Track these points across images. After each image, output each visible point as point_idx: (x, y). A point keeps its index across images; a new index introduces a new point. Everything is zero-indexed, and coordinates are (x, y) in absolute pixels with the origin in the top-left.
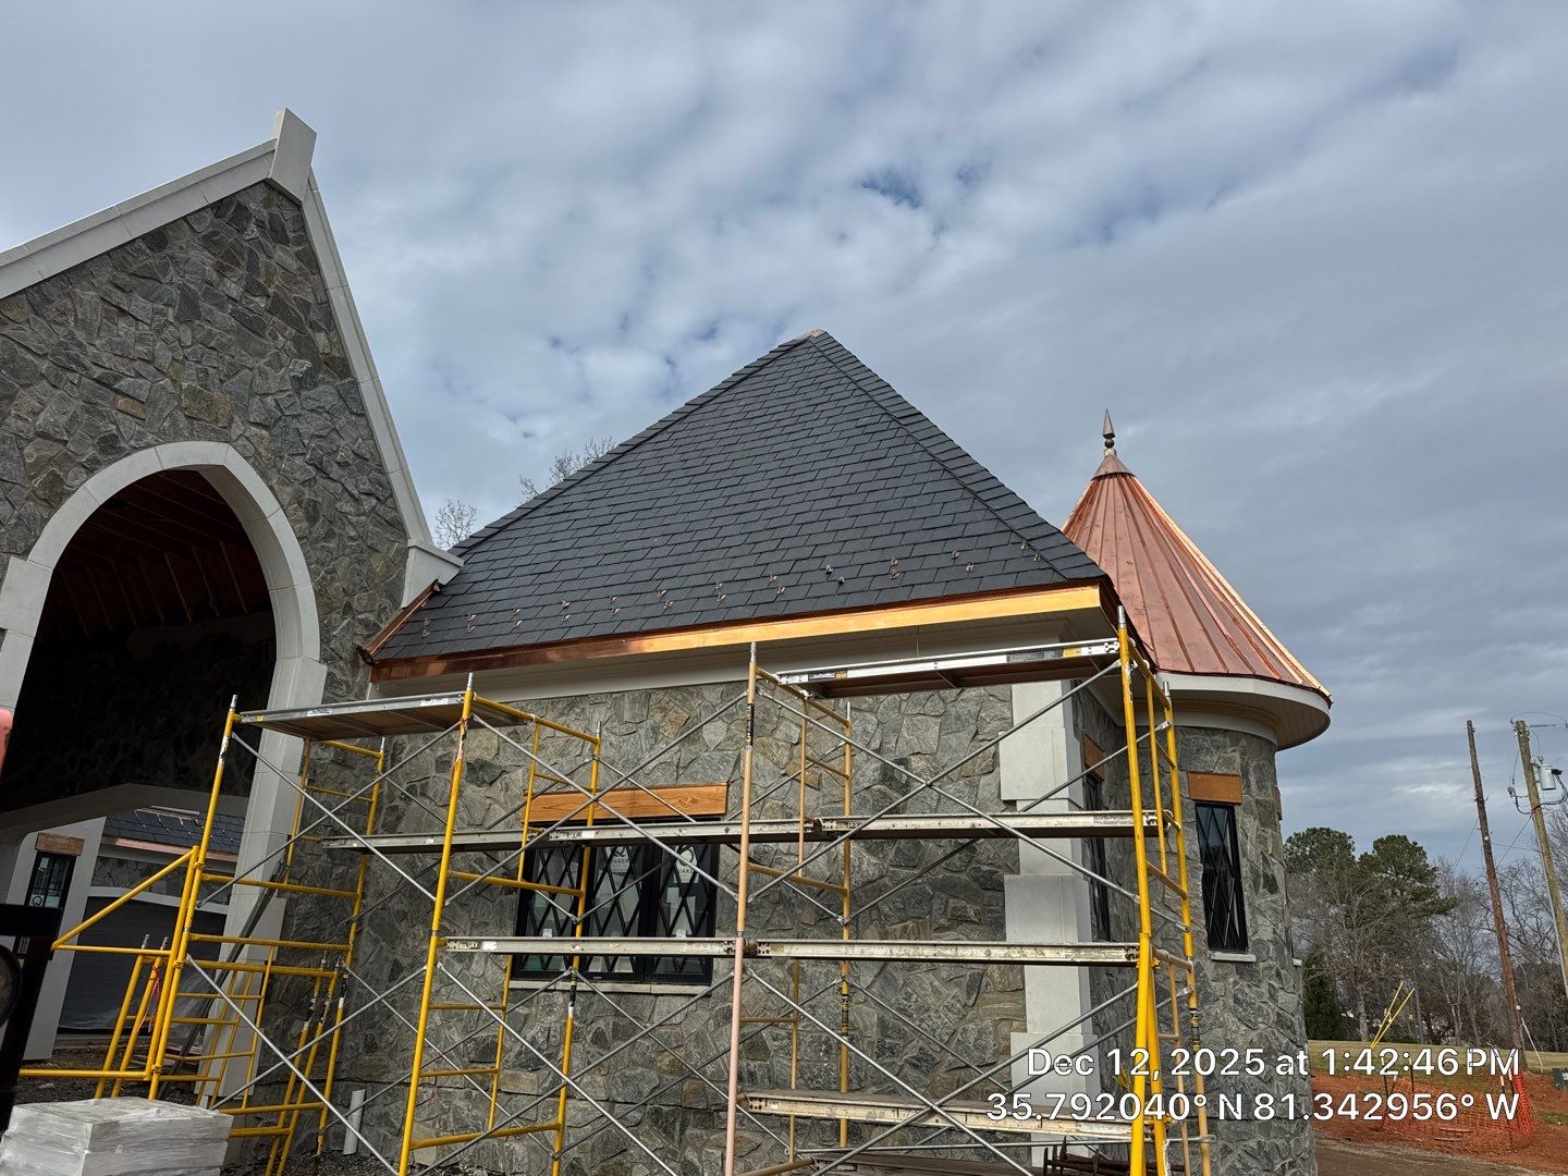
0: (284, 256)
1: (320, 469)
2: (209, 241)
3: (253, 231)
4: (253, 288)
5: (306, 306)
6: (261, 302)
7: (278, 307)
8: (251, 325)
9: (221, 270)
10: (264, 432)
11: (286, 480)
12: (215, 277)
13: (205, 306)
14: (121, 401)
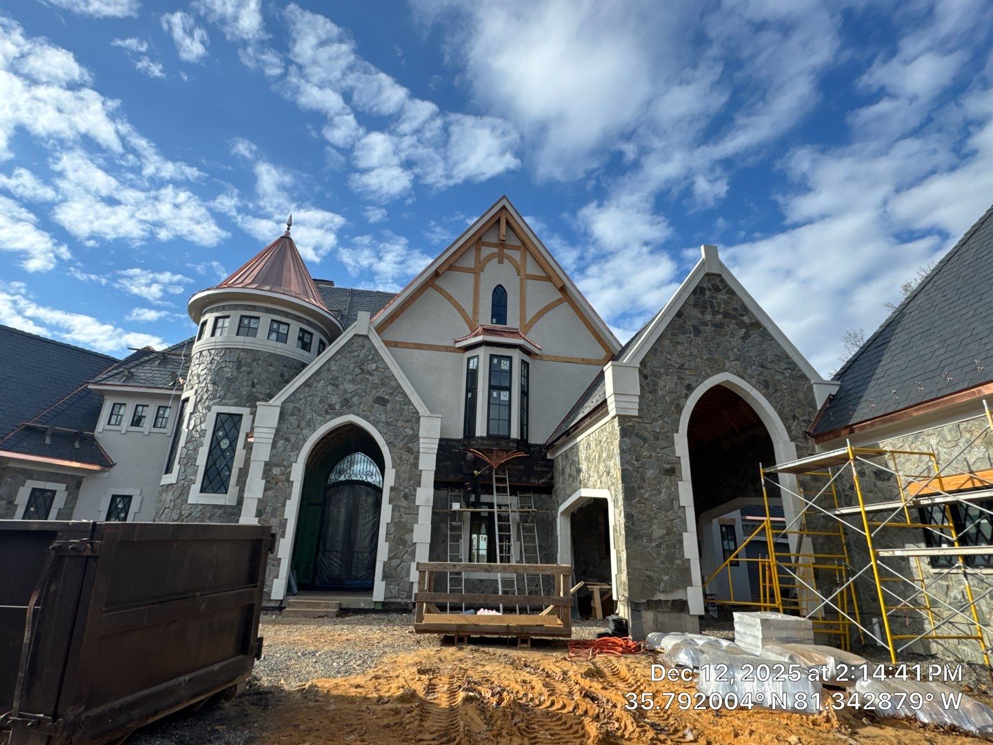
0: (722, 296)
1: (763, 366)
2: (695, 305)
3: (708, 293)
4: (715, 313)
5: (735, 309)
6: (720, 317)
7: (726, 315)
8: (719, 326)
9: (702, 313)
10: (738, 362)
11: (751, 377)
12: (701, 316)
13: (702, 328)
14: (687, 372)
